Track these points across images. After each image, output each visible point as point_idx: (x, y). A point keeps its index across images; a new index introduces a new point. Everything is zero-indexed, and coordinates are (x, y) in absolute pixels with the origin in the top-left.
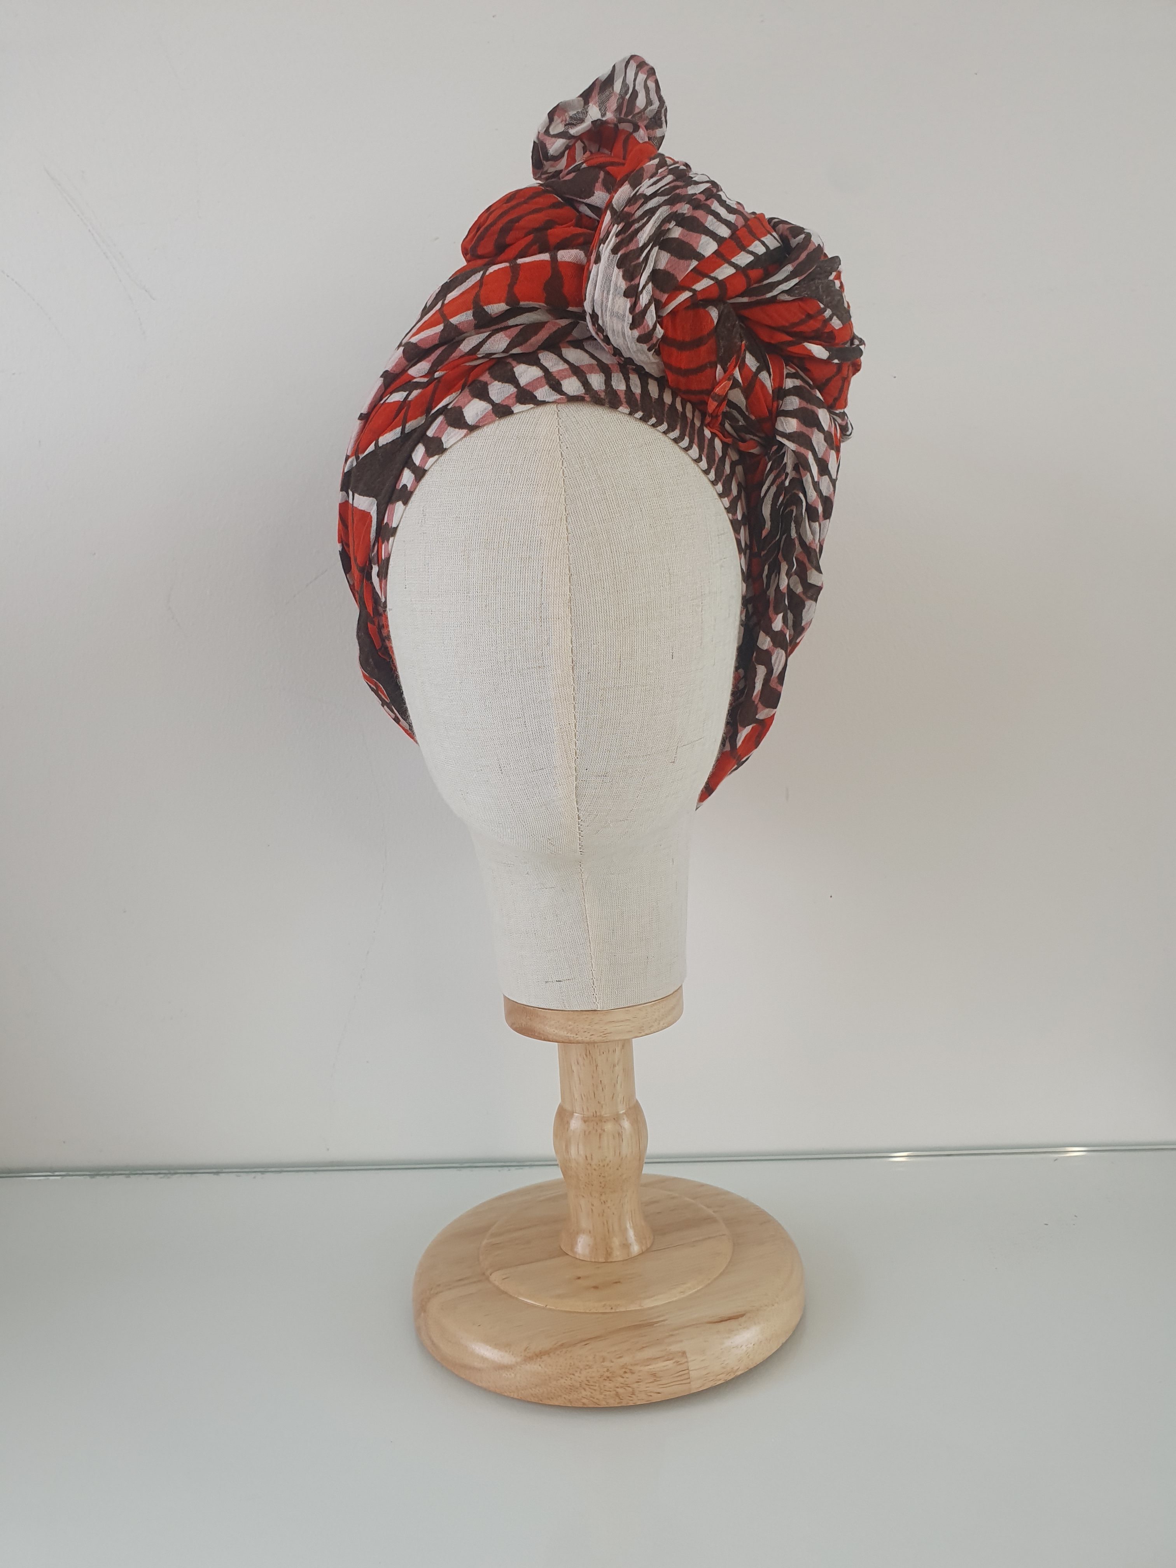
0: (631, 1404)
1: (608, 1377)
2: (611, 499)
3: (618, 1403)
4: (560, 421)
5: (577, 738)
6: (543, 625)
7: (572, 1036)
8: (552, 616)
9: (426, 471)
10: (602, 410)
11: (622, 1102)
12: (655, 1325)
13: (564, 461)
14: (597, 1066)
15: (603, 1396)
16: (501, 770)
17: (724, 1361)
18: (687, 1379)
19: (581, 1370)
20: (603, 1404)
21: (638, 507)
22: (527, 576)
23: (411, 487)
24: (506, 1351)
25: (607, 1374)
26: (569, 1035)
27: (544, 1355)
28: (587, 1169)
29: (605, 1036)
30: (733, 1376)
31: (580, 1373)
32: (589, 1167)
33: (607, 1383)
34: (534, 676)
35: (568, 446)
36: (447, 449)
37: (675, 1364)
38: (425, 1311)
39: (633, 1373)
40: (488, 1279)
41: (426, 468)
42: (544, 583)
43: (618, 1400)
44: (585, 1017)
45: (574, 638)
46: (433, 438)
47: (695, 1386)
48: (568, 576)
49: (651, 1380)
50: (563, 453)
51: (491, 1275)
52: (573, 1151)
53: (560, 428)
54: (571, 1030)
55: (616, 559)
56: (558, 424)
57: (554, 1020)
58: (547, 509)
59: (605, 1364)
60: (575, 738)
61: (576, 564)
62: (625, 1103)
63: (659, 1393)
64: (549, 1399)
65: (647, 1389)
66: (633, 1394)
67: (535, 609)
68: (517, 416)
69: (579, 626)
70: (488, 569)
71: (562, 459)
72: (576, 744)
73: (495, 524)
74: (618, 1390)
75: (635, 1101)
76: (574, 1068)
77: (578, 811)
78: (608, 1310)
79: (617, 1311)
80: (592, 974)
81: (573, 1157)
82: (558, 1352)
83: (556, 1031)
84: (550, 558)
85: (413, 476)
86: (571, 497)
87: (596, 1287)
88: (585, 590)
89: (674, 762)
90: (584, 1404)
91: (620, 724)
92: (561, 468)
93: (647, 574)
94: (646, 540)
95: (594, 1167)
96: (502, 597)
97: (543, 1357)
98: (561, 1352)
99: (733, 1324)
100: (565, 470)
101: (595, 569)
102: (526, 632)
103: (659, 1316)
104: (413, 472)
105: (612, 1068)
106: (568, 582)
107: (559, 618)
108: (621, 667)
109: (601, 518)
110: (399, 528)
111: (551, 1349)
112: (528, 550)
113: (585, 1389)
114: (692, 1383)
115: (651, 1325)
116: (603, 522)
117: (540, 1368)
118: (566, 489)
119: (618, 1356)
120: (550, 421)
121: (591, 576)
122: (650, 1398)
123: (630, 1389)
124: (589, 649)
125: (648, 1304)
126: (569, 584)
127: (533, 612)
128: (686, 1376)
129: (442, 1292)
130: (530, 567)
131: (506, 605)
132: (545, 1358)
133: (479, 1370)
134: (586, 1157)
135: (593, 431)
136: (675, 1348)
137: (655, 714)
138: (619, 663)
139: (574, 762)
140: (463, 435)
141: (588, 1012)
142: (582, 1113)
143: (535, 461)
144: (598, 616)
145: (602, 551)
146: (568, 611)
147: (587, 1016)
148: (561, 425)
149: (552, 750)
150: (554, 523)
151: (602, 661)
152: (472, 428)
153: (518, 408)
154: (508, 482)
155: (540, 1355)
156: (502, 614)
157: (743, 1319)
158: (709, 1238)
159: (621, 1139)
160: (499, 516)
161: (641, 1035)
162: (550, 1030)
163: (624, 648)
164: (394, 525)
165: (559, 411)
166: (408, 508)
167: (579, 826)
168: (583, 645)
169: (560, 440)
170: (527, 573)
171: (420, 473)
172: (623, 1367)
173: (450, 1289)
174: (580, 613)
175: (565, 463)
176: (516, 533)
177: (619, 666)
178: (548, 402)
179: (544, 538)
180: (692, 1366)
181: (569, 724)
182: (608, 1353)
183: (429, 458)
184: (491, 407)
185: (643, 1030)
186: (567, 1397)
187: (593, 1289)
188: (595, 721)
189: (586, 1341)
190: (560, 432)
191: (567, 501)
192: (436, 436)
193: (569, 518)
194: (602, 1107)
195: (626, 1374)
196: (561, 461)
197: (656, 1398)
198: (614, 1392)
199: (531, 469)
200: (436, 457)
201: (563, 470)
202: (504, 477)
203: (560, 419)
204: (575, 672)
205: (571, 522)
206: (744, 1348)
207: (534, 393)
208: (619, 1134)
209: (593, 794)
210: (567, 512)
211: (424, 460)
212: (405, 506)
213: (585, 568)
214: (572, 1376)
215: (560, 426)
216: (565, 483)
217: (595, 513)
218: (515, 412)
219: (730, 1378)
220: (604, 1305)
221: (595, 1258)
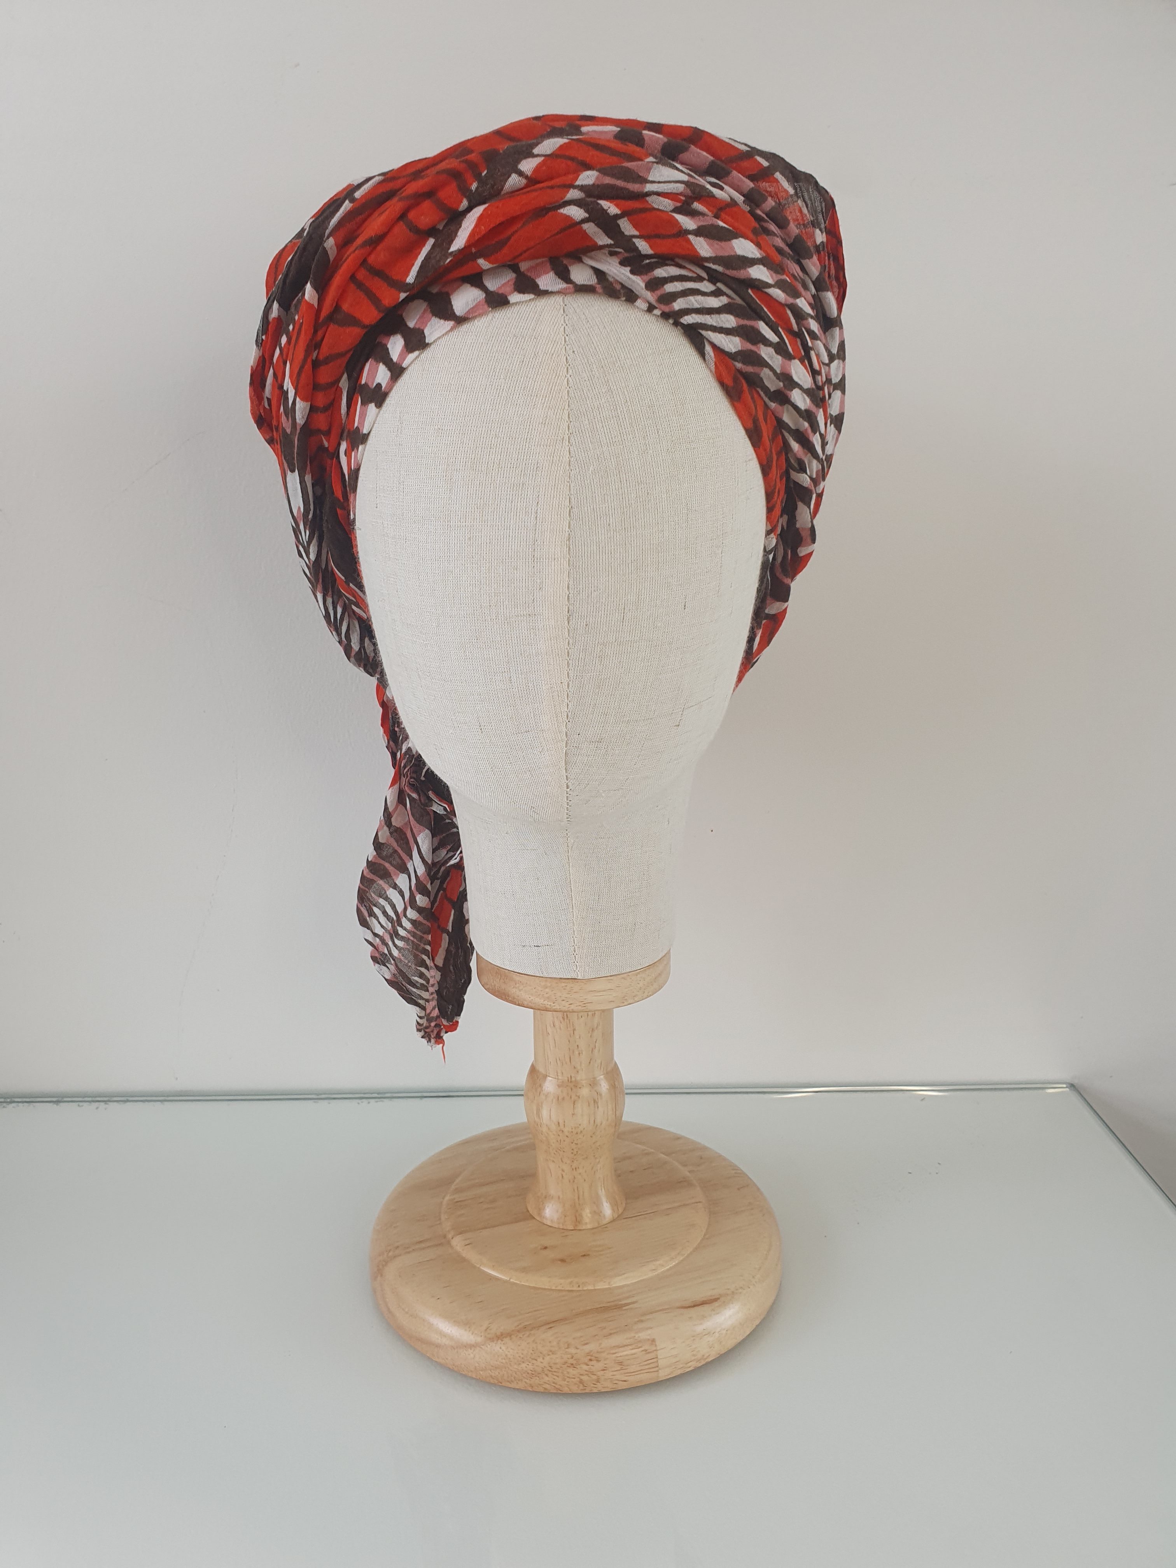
0: (595, 1390)
1: (572, 1364)
2: (623, 416)
3: (581, 1390)
4: (567, 318)
5: (569, 699)
6: (536, 566)
7: (549, 1003)
8: (547, 556)
9: (404, 369)
10: (617, 307)
11: (599, 1067)
12: (624, 1308)
13: (569, 368)
14: (574, 1030)
15: (566, 1382)
16: (481, 729)
17: (696, 1348)
18: (655, 1367)
19: (544, 1355)
20: (566, 1390)
21: (655, 427)
22: (519, 505)
23: (385, 387)
24: (466, 1330)
25: (571, 1361)
26: (546, 1002)
27: (506, 1337)
28: (559, 1135)
29: (584, 1005)
30: (703, 1362)
31: (543, 1359)
32: (561, 1134)
33: (570, 1370)
34: (523, 624)
35: (575, 350)
36: (431, 344)
37: (644, 1352)
38: (382, 1275)
39: (598, 1361)
40: (449, 1243)
41: (404, 365)
42: (538, 516)
43: (581, 1387)
44: (563, 985)
45: (571, 583)
46: (414, 329)
47: (663, 1374)
48: (568, 509)
49: (619, 1368)
50: (568, 358)
51: (452, 1238)
52: (545, 1113)
53: (566, 327)
54: (548, 998)
55: (626, 491)
56: (565, 322)
57: (530, 986)
58: (546, 426)
59: (569, 1350)
60: (568, 699)
61: (578, 495)
62: (602, 1069)
63: (625, 1381)
64: (508, 1381)
65: (613, 1377)
66: (598, 1381)
67: (528, 546)
68: (515, 309)
69: (578, 569)
70: (474, 495)
71: (568, 365)
72: (568, 705)
73: (484, 441)
74: (582, 1377)
75: (614, 1063)
76: (550, 1030)
77: (567, 780)
78: (575, 1288)
79: (585, 1288)
80: (574, 940)
81: (544, 1121)
82: (520, 1335)
83: (532, 998)
84: (547, 485)
85: (389, 374)
86: (576, 412)
87: (563, 1261)
88: (587, 527)
89: (678, 725)
90: (545, 1389)
91: (620, 684)
92: (566, 376)
93: (661, 508)
94: (662, 468)
95: (567, 1134)
96: (488, 529)
97: (504, 1339)
98: (523, 1335)
99: (706, 1308)
100: (570, 379)
101: (600, 502)
102: (515, 573)
103: (628, 1298)
104: (390, 370)
105: (590, 1032)
106: (568, 515)
107: (555, 559)
108: (625, 619)
109: (610, 439)
110: (371, 434)
111: (513, 1331)
112: (522, 474)
113: (547, 1375)
114: (660, 1371)
115: (619, 1307)
116: (612, 445)
117: (501, 1350)
118: (571, 402)
119: (582, 1343)
120: (554, 318)
121: (595, 509)
122: (615, 1386)
123: (594, 1377)
124: (588, 597)
125: (618, 1282)
126: (568, 518)
127: (525, 549)
128: (656, 1364)
129: (400, 1255)
130: (523, 495)
131: (494, 539)
132: (507, 1340)
133: (438, 1346)
134: (559, 1123)
135: (606, 332)
136: (643, 1335)
137: (661, 673)
138: (622, 614)
139: (565, 725)
140: (449, 328)
141: (567, 981)
142: (557, 1077)
143: (535, 366)
144: (601, 557)
145: (610, 480)
146: (566, 549)
147: (566, 984)
148: (567, 322)
149: (540, 711)
150: (555, 444)
151: (603, 612)
152: (460, 321)
153: (514, 298)
154: (501, 390)
155: (500, 1337)
156: (488, 550)
157: (716, 1304)
158: (685, 1205)
159: (596, 1106)
160: (489, 431)
161: (624, 1004)
162: (524, 995)
163: (629, 596)
164: (365, 431)
165: (566, 305)
166: (382, 412)
167: (568, 795)
168: (581, 592)
169: (565, 341)
170: (519, 502)
171: (397, 371)
172: (588, 1354)
173: (409, 1252)
174: (580, 553)
175: (570, 371)
176: (508, 452)
177: (622, 617)
178: (552, 293)
179: (542, 461)
180: (661, 1355)
181: (561, 683)
182: (574, 1338)
183: (409, 354)
184: (484, 295)
185: (626, 1000)
186: (527, 1381)
187: (559, 1262)
188: (591, 680)
189: (550, 1324)
190: (566, 331)
191: (571, 417)
192: (417, 327)
193: (572, 438)
194: (578, 1072)
195: (592, 1362)
196: (566, 369)
197: (622, 1386)
198: (578, 1379)
199: (529, 375)
200: (416, 353)
201: (568, 379)
202: (497, 384)
203: (567, 315)
204: (570, 623)
205: (574, 443)
206: (717, 1335)
207: (537, 280)
208: (595, 1101)
209: (585, 762)
210: (571, 431)
211: (402, 357)
212: (378, 410)
213: (588, 500)
214: (534, 1362)
215: (567, 325)
216: (570, 395)
217: (603, 433)
218: (511, 302)
219: (700, 1365)
220: (571, 1283)
221: (563, 1225)
